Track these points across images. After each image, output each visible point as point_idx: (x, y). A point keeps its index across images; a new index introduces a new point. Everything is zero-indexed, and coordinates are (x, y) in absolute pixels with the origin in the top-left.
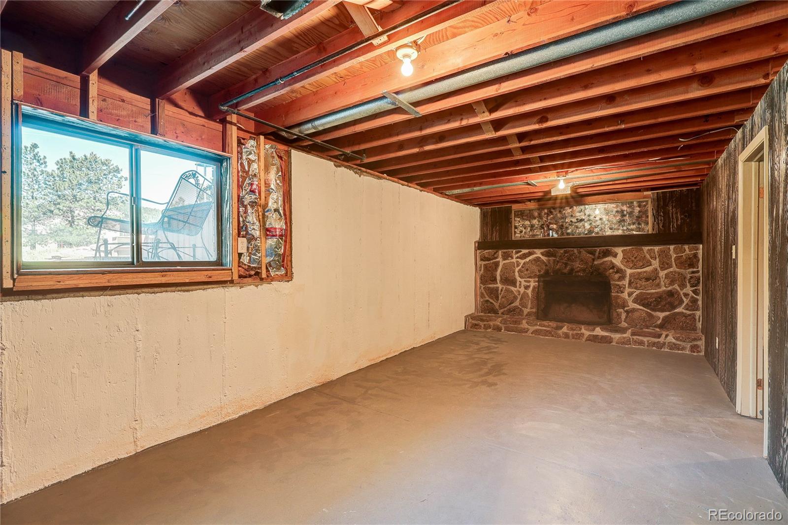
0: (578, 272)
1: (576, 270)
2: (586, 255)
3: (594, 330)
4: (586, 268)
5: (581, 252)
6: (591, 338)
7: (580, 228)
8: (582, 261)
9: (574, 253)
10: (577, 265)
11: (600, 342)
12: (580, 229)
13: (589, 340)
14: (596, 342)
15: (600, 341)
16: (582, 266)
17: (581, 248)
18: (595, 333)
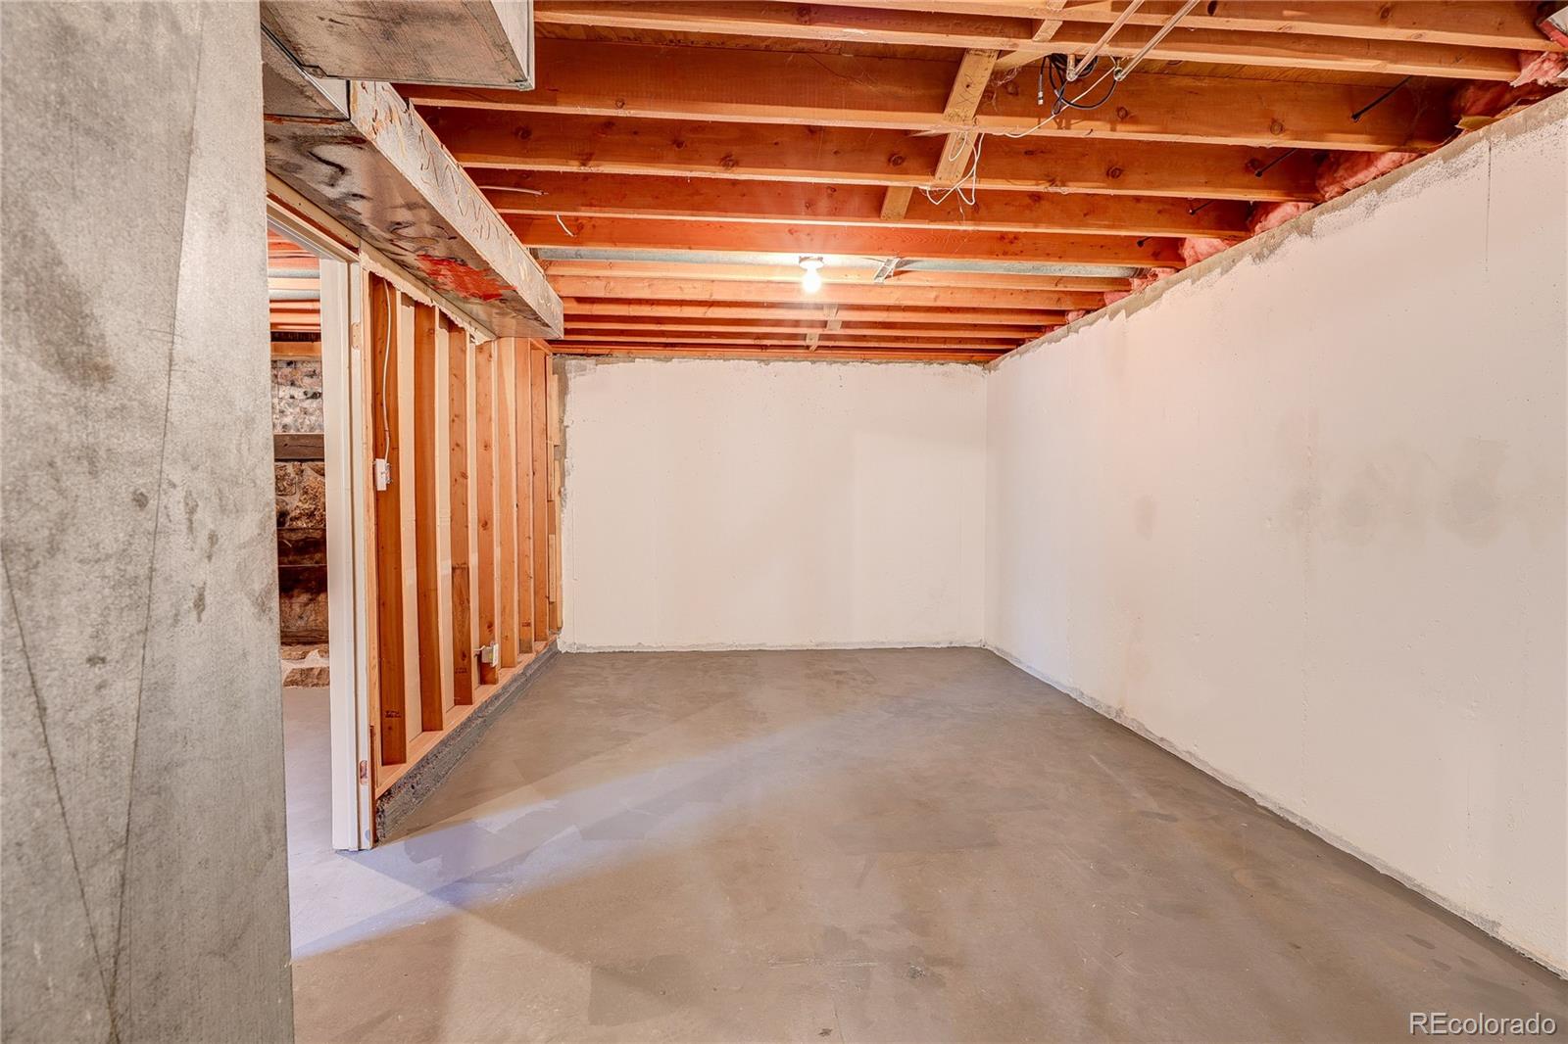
0: (296, 518)
1: (293, 514)
2: (316, 478)
3: (304, 657)
4: (315, 509)
5: (302, 471)
6: (298, 676)
7: (311, 414)
8: (306, 493)
9: (286, 474)
10: (297, 503)
11: (317, 685)
12: (313, 418)
13: (293, 683)
14: (307, 685)
15: (316, 681)
16: (306, 506)
17: (302, 461)
18: (305, 665)
